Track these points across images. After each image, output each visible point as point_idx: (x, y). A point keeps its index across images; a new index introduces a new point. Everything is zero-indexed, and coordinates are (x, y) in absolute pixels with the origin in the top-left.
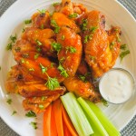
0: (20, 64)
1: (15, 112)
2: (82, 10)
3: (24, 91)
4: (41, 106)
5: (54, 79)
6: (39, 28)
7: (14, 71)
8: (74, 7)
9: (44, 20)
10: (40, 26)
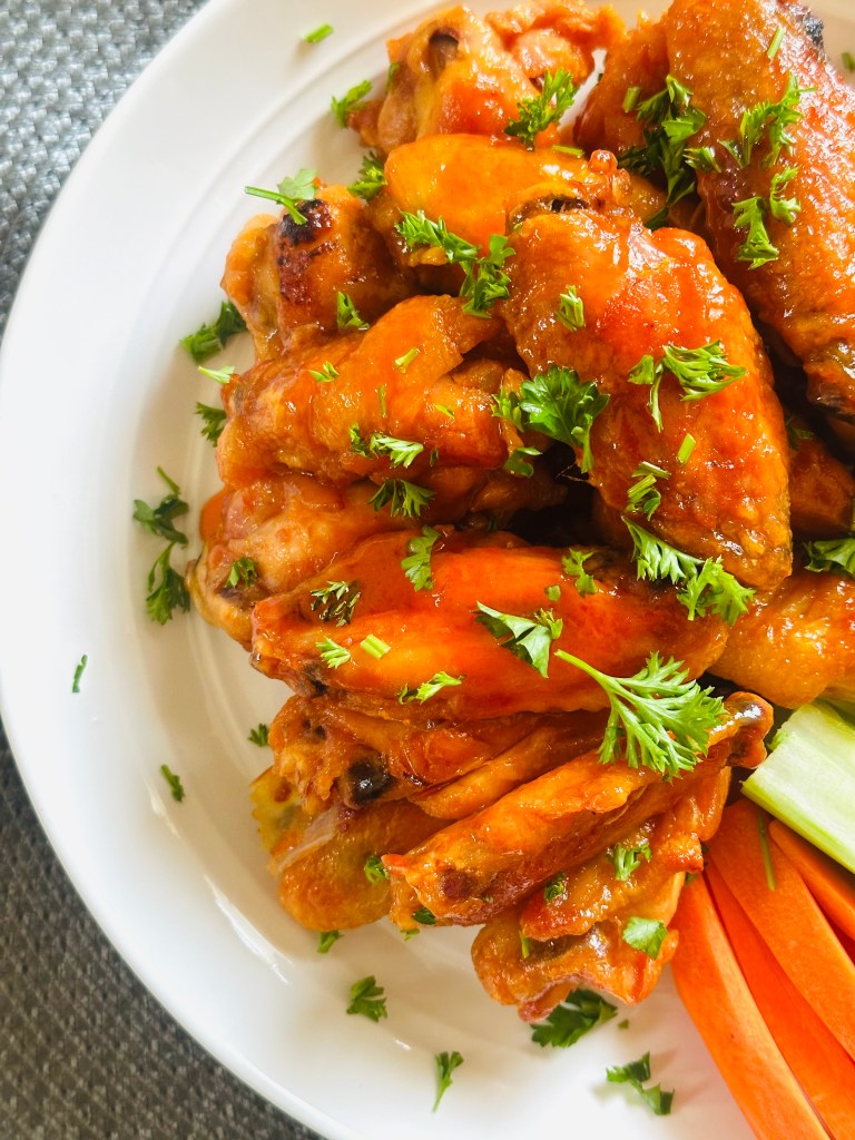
0: (320, 686)
1: (447, 1064)
2: (583, 41)
3: (458, 885)
4: (639, 932)
5: (655, 676)
6: (332, 332)
7: (293, 758)
8: (509, 41)
9: (340, 257)
10: (325, 312)
